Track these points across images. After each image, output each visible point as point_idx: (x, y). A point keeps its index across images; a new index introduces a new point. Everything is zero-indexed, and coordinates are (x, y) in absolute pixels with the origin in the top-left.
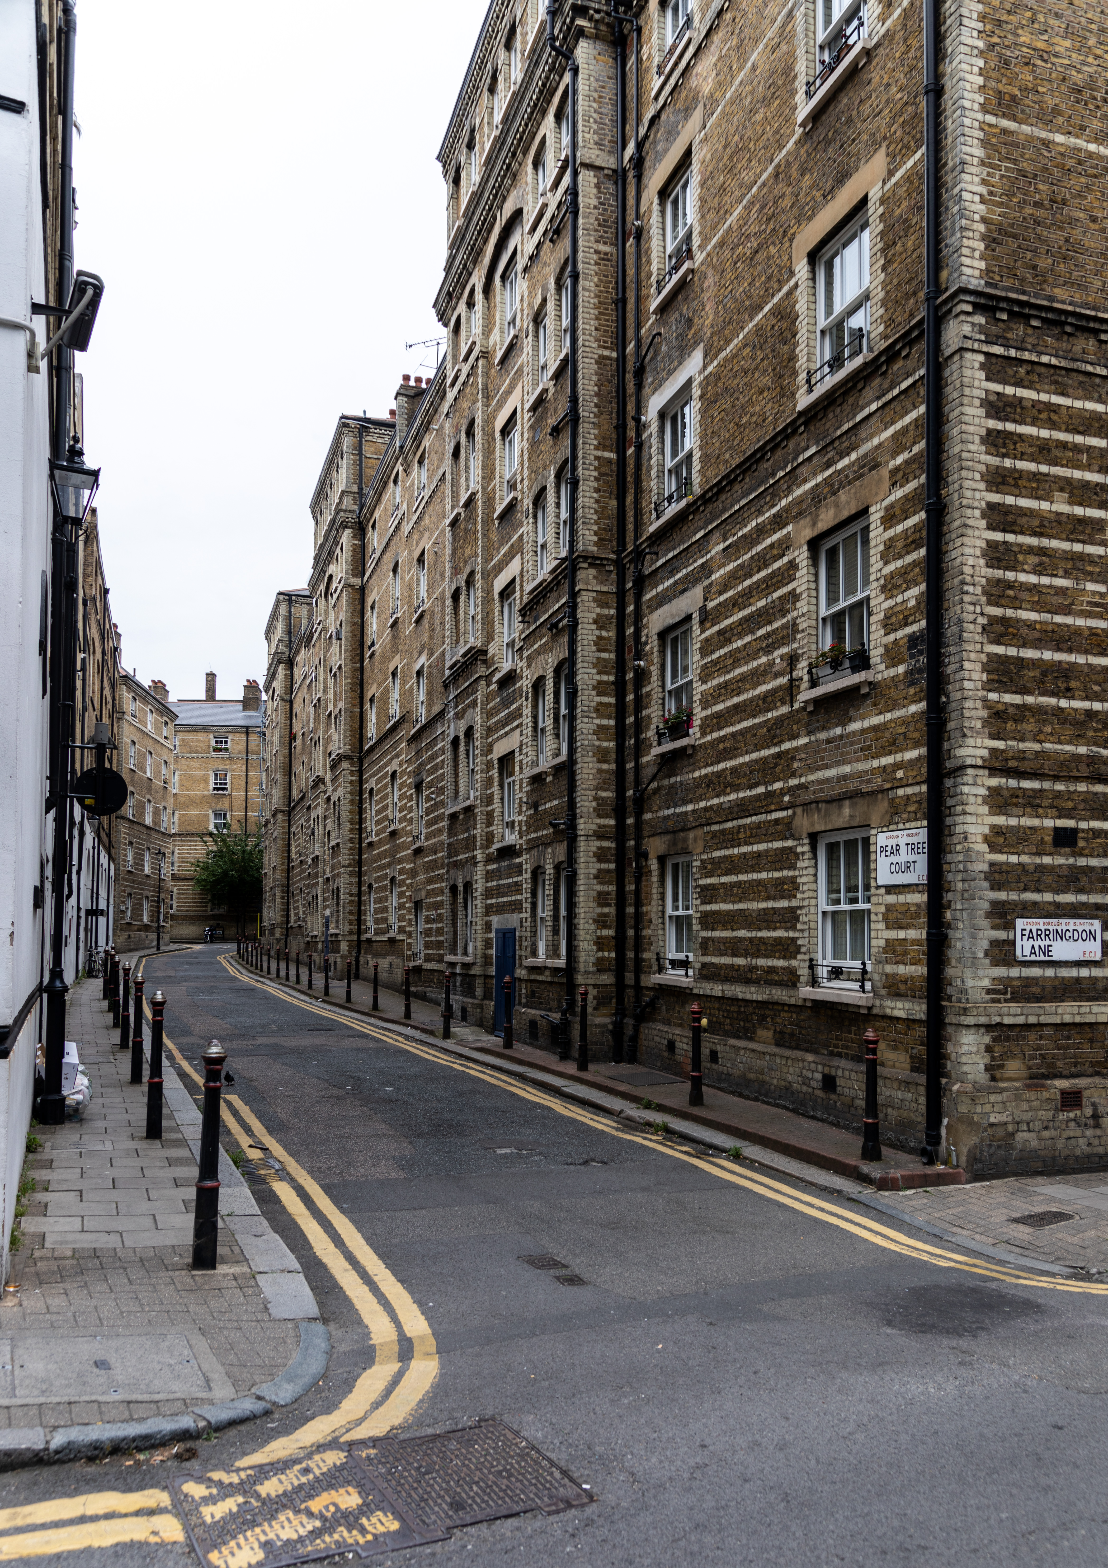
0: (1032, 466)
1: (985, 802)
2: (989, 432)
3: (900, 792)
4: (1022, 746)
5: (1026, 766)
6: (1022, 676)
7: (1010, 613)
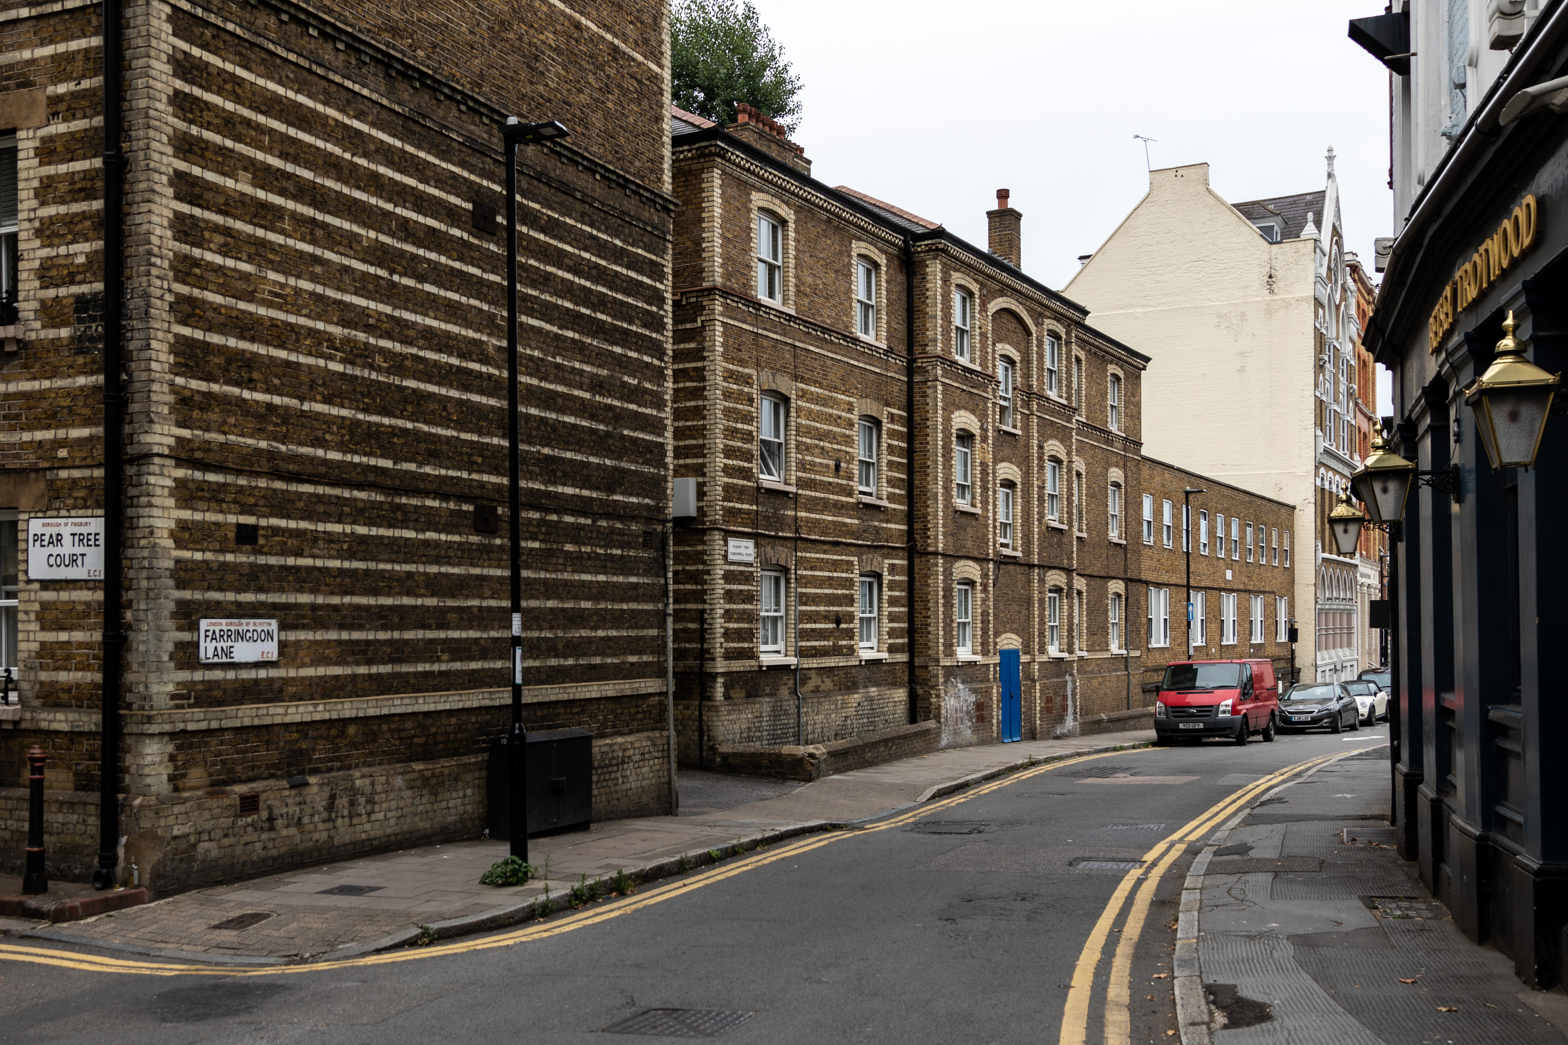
0: (217, 139)
1: (171, 495)
2: (177, 92)
3: (63, 474)
4: (208, 436)
5: (211, 458)
6: (208, 362)
7: (196, 292)
